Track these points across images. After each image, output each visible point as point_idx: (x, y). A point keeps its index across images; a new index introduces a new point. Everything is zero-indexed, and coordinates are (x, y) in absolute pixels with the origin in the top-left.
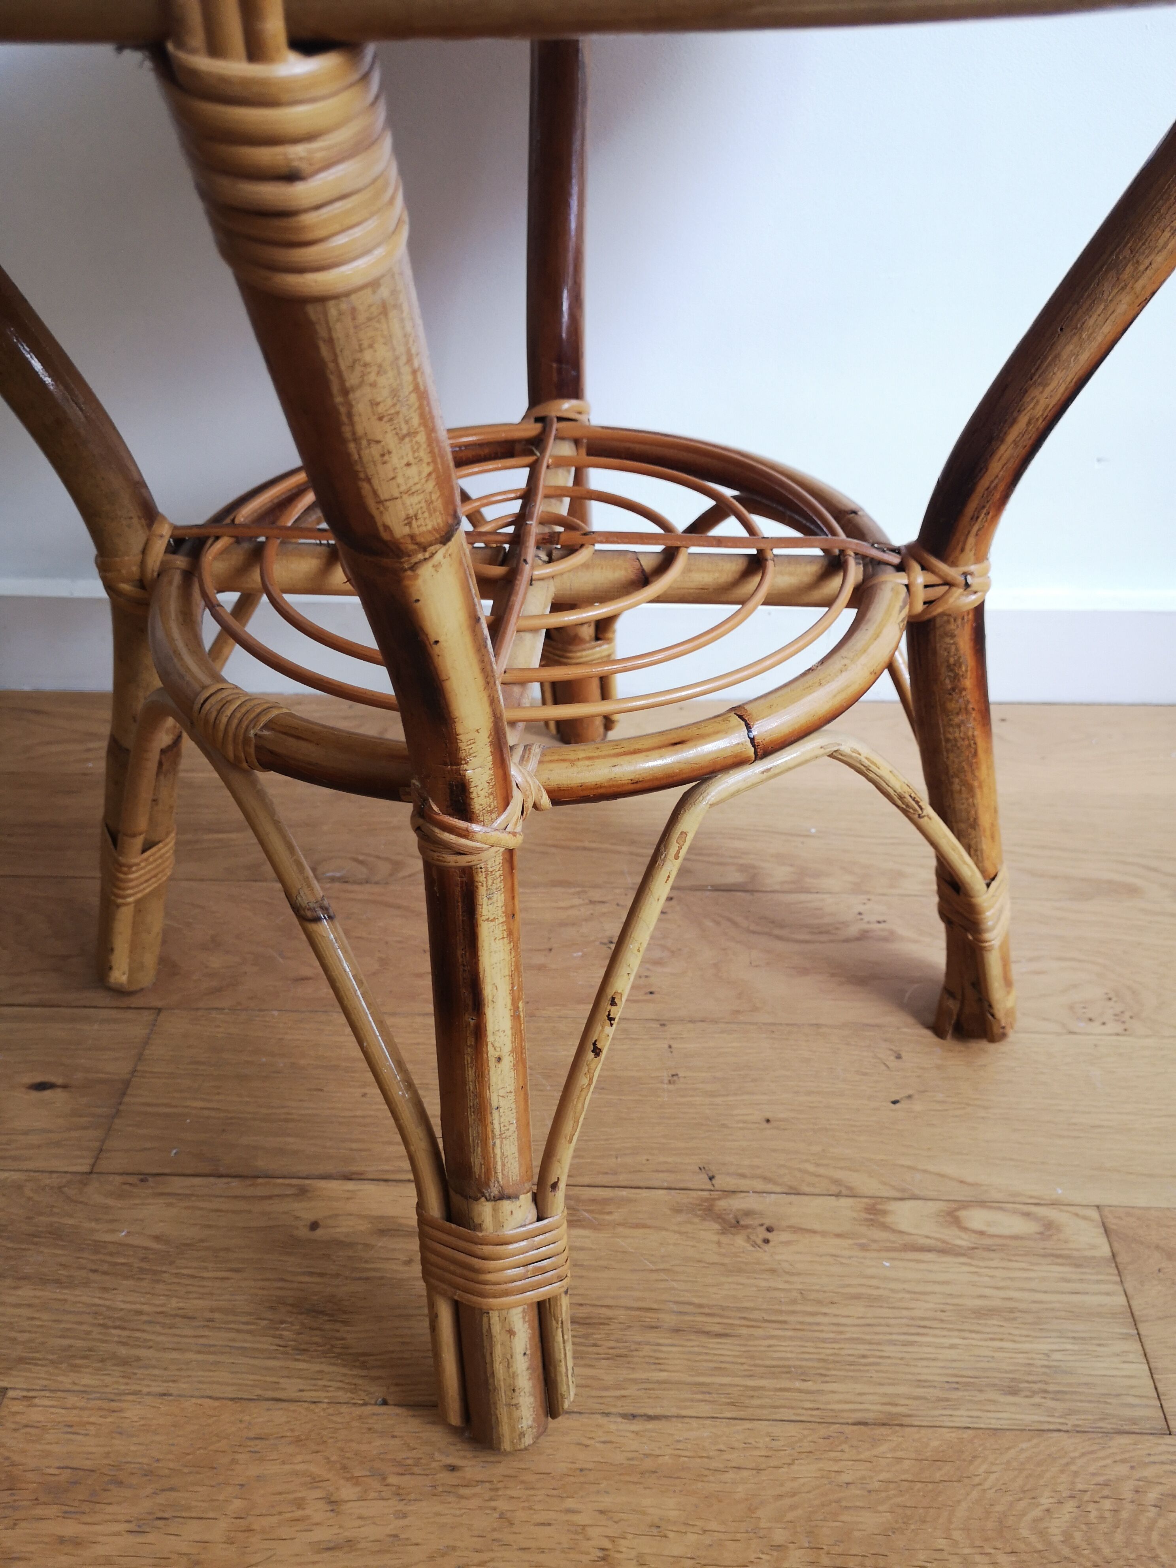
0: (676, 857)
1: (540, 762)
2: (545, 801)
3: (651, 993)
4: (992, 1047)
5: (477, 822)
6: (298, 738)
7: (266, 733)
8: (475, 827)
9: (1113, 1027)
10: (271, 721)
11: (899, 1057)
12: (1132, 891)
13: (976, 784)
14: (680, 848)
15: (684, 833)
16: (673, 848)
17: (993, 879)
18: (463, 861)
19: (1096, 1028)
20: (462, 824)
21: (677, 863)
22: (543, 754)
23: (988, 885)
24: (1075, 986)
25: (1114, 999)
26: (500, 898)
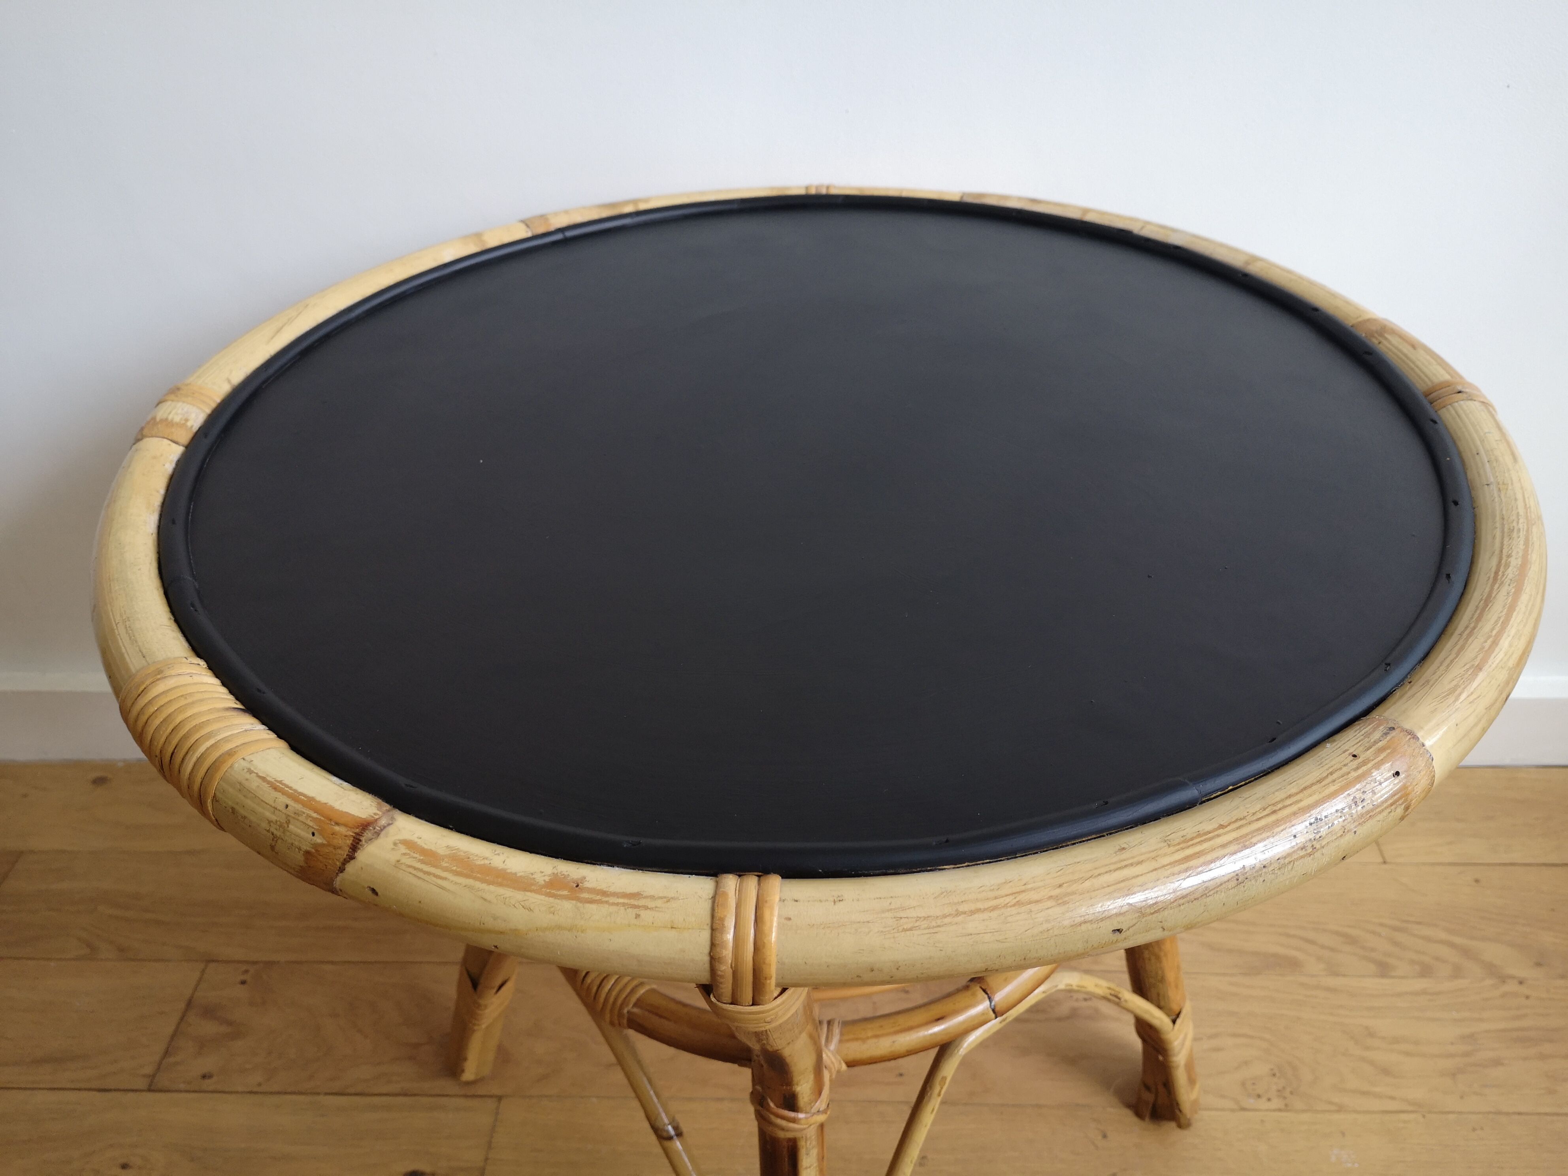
0: (939, 1095)
1: (841, 1041)
2: (844, 1067)
3: (901, 1075)
4: (1179, 1134)
5: (802, 1112)
6: (661, 1017)
7: (636, 1010)
8: (801, 1116)
9: (1276, 1103)
10: (638, 1000)
11: (1105, 1136)
12: (1293, 965)
13: (1162, 954)
14: (942, 1088)
15: (944, 1078)
16: (937, 1089)
17: (1178, 1015)
18: (790, 1135)
19: (1262, 1104)
20: (792, 1114)
21: (939, 1099)
22: (842, 1034)
23: (1174, 1022)
24: (1246, 1063)
25: (1278, 1075)
26: (814, 1152)
